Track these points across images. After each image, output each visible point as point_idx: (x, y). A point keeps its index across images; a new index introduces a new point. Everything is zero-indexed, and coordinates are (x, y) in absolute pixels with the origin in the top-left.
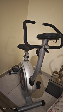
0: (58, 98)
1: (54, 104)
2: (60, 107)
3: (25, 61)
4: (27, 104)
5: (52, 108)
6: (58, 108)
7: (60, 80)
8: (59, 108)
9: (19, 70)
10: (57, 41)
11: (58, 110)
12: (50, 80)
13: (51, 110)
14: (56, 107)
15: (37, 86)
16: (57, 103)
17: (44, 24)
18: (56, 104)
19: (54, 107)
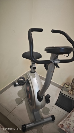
0: (69, 113)
1: (66, 118)
2: (72, 121)
3: (31, 72)
4: (35, 120)
5: (63, 122)
6: (70, 123)
7: (72, 93)
8: (72, 123)
9: (25, 82)
10: (68, 55)
11: (70, 125)
12: (60, 92)
13: (62, 124)
14: (68, 122)
15: (46, 100)
16: (69, 117)
17: (54, 31)
18: (68, 119)
19: (66, 122)
